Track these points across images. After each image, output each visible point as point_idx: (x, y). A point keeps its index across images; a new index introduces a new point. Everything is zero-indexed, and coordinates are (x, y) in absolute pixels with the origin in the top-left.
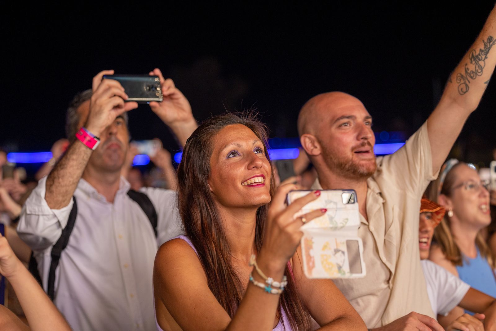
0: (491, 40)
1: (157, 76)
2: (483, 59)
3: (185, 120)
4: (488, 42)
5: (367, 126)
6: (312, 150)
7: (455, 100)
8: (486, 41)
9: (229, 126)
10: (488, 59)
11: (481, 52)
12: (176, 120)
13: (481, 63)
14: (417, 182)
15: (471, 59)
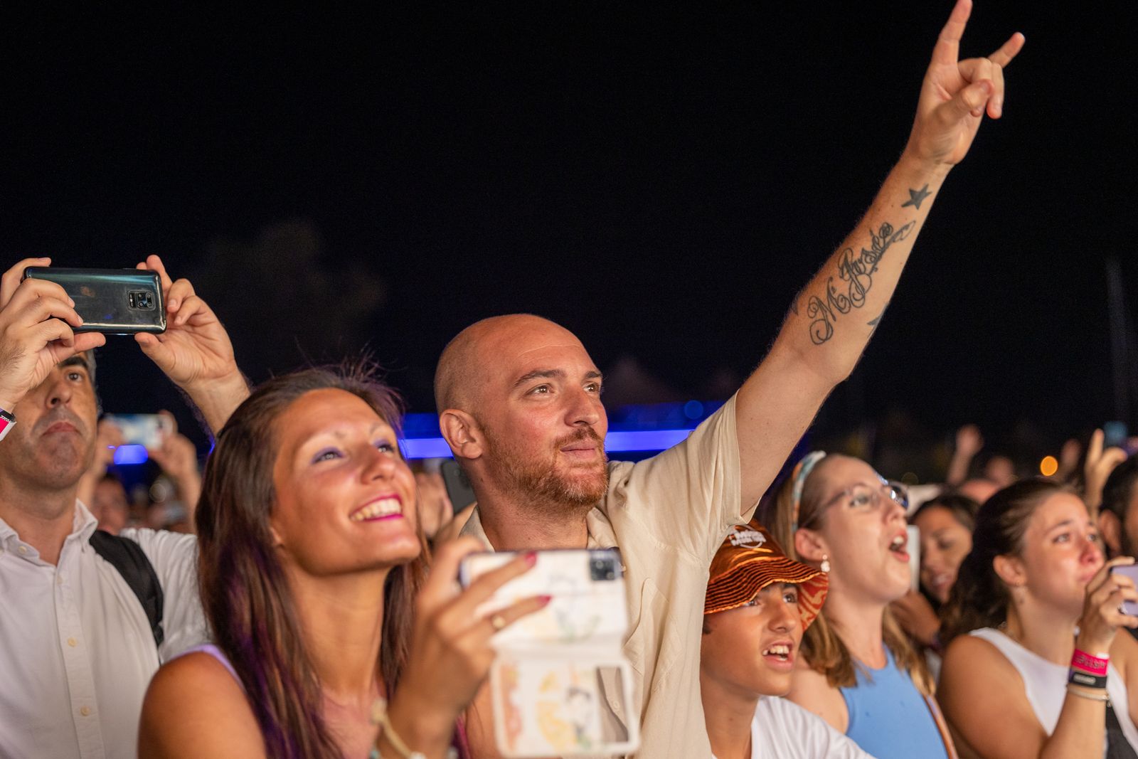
0: (888, 232)
1: (154, 273)
2: (868, 272)
3: (218, 376)
4: (882, 235)
5: (591, 394)
6: (464, 445)
7: (801, 355)
8: (876, 233)
9: (312, 392)
10: (879, 270)
11: (864, 256)
12: (198, 376)
13: (863, 280)
14: (705, 528)
15: (842, 269)
